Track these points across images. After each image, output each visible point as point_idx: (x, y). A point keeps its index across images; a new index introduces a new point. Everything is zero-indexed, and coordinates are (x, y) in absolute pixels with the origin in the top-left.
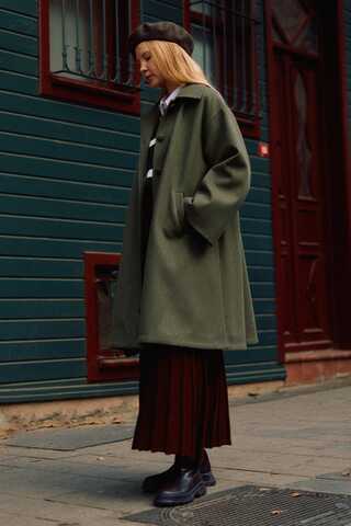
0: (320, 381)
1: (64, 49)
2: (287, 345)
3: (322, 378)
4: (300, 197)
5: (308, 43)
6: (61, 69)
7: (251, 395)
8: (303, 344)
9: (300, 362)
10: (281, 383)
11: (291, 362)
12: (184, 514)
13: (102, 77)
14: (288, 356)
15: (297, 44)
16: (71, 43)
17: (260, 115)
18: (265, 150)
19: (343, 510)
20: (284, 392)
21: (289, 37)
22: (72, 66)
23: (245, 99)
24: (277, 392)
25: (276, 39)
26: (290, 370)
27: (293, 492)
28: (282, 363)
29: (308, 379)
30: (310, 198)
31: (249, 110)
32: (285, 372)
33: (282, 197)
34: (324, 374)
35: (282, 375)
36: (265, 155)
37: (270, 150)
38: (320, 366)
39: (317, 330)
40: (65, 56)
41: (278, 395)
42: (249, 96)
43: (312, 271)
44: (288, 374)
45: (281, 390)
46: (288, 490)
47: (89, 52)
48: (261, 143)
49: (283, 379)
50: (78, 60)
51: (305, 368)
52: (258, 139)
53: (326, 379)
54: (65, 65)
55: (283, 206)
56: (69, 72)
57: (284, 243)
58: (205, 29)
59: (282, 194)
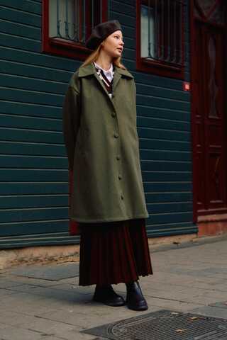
0: (220, 234)
1: (58, 22)
2: (199, 211)
3: (221, 232)
4: (210, 117)
5: (218, 17)
6: (56, 35)
7: (175, 243)
8: (210, 210)
9: (207, 222)
10: (195, 236)
11: (201, 222)
12: (121, 330)
13: (82, 41)
14: (200, 218)
15: (210, 18)
16: (62, 18)
17: (185, 65)
18: (187, 87)
19: (222, 331)
20: (196, 242)
21: (205, 13)
22: (63, 33)
23: (175, 54)
24: (192, 241)
25: (196, 15)
26: (200, 228)
27: (193, 315)
28: (195, 222)
29: (213, 233)
30: (217, 118)
31: (178, 61)
32: (197, 228)
33: (198, 116)
34: (222, 229)
35: (195, 230)
36: (188, 90)
37: (191, 87)
38: (220, 225)
39: (218, 201)
40: (58, 27)
41: (192, 244)
42: (178, 52)
43: (217, 164)
44: (199, 230)
45: (194, 240)
46: (189, 314)
47: (74, 25)
48: (185, 83)
49: (196, 233)
50: (67, 30)
51: (211, 226)
52: (183, 80)
53: (224, 233)
54: (59, 33)
55: (198, 122)
56: (61, 38)
57: (199, 146)
58: (149, 8)
59: (198, 114)
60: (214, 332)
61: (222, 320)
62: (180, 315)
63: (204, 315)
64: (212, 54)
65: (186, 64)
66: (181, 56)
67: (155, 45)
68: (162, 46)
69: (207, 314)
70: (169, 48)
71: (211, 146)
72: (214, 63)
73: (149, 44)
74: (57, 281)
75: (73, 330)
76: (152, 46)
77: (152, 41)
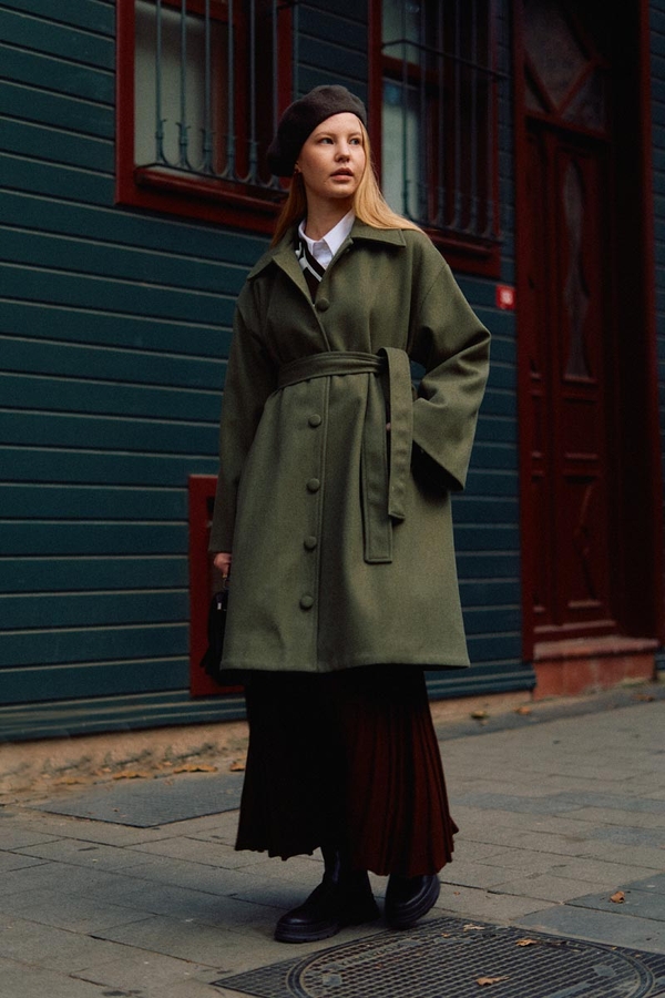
0: (593, 692)
1: (160, 124)
2: (539, 629)
3: (597, 686)
4: (569, 377)
5: (588, 111)
6: (153, 161)
7: (475, 718)
8: (567, 627)
9: (559, 660)
10: (526, 697)
11: (544, 660)
13: (223, 175)
14: (541, 650)
15: (568, 113)
16: (171, 115)
17: (500, 238)
18: (507, 297)
19: (604, 981)
20: (529, 714)
21: (555, 100)
22: (172, 154)
23: (474, 210)
24: (518, 712)
25: (531, 104)
26: (542, 675)
28: (528, 661)
29: (574, 690)
30: (585, 379)
31: (481, 228)
32: (533, 677)
33: (535, 375)
34: (601, 679)
35: (528, 682)
36: (508, 307)
37: (516, 296)
38: (594, 666)
39: (589, 603)
40: (159, 138)
41: (519, 720)
42: (482, 205)
44: (539, 680)
45: (525, 709)
46: (514, 929)
47: (203, 131)
48: (499, 285)
49: (531, 689)
50: (183, 145)
51: (569, 671)
52: (497, 279)
53: (604, 689)
54: (160, 154)
55: (536, 392)
56: (167, 165)
57: (537, 454)
58: (407, 86)
59: (535, 370)
60: (584, 985)
61: (604, 948)
62: (489, 932)
63: (555, 932)
64: (573, 210)
65: (504, 236)
66: (490, 214)
67: (419, 186)
68: (441, 190)
69: (561, 929)
70: (458, 195)
71: (569, 456)
72: (578, 235)
73: (406, 183)
74: (155, 827)
75: (193, 979)
76: (412, 189)
77: (412, 175)
